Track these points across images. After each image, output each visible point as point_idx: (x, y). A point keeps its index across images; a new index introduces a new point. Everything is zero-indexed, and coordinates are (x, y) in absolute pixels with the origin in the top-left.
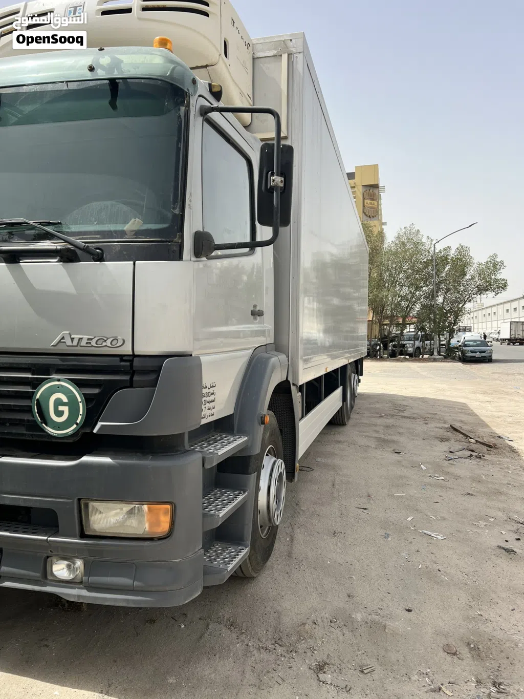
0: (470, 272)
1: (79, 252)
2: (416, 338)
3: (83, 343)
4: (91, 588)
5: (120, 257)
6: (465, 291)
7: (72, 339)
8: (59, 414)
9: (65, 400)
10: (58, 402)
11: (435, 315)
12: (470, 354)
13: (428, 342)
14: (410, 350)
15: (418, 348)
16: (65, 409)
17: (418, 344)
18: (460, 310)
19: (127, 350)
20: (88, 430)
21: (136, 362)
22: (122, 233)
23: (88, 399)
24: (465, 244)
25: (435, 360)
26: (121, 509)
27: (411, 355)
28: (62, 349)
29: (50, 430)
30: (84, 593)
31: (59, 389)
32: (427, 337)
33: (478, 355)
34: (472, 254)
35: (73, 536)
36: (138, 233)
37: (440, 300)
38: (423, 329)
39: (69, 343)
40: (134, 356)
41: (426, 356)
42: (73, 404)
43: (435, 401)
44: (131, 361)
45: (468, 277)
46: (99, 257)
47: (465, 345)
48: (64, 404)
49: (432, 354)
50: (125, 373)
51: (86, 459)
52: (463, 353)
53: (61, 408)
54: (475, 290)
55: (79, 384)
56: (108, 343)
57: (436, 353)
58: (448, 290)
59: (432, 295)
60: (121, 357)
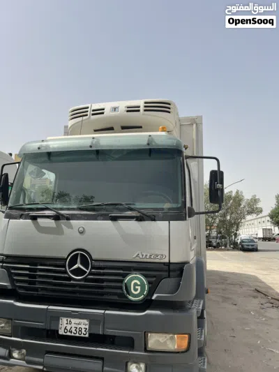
0: (243, 204)
1: (145, 217)
2: (217, 238)
3: (148, 257)
6: (241, 213)
7: (143, 255)
8: (136, 290)
9: (139, 283)
10: (136, 284)
11: (227, 225)
12: (246, 247)
13: (223, 240)
14: (215, 244)
15: (219, 243)
16: (139, 288)
17: (218, 241)
18: (239, 223)
19: (166, 260)
20: (149, 298)
21: (171, 267)
22: (163, 209)
23: (149, 283)
24: (240, 190)
25: (228, 250)
26: (166, 337)
27: (215, 247)
28: (138, 259)
29: (131, 298)
31: (136, 278)
32: (223, 237)
33: (250, 247)
34: (243, 194)
35: (141, 351)
36: (169, 209)
37: (228, 218)
38: (220, 233)
39: (141, 256)
40: (169, 263)
41: (223, 248)
42: (142, 285)
43: (240, 274)
44: (169, 266)
45: (242, 206)
46: (153, 219)
47: (243, 242)
48: (138, 285)
49: (226, 246)
50: (166, 271)
51: (148, 312)
52: (242, 246)
53: (137, 287)
54: (246, 213)
55: (146, 276)
56: (159, 257)
57: (228, 246)
58: (232, 213)
59: (224, 215)
60: (164, 263)
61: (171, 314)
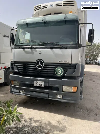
4: (64, 99)
5: (70, 48)
10: (59, 71)
11: (93, 56)
13: (92, 61)
15: (90, 62)
16: (60, 72)
18: (98, 55)
19: (70, 63)
20: (64, 75)
21: (72, 65)
23: (64, 70)
25: (93, 65)
26: (69, 88)
28: (60, 62)
29: (58, 75)
30: (63, 100)
31: (59, 69)
35: (61, 91)
38: (91, 59)
41: (91, 64)
42: (62, 71)
44: (71, 65)
46: (66, 48)
47: (99, 62)
48: (60, 71)
51: (63, 80)
55: (63, 68)
56: (68, 62)
57: (93, 63)
58: (96, 51)
59: (93, 52)
60: (70, 64)
61: (71, 80)
